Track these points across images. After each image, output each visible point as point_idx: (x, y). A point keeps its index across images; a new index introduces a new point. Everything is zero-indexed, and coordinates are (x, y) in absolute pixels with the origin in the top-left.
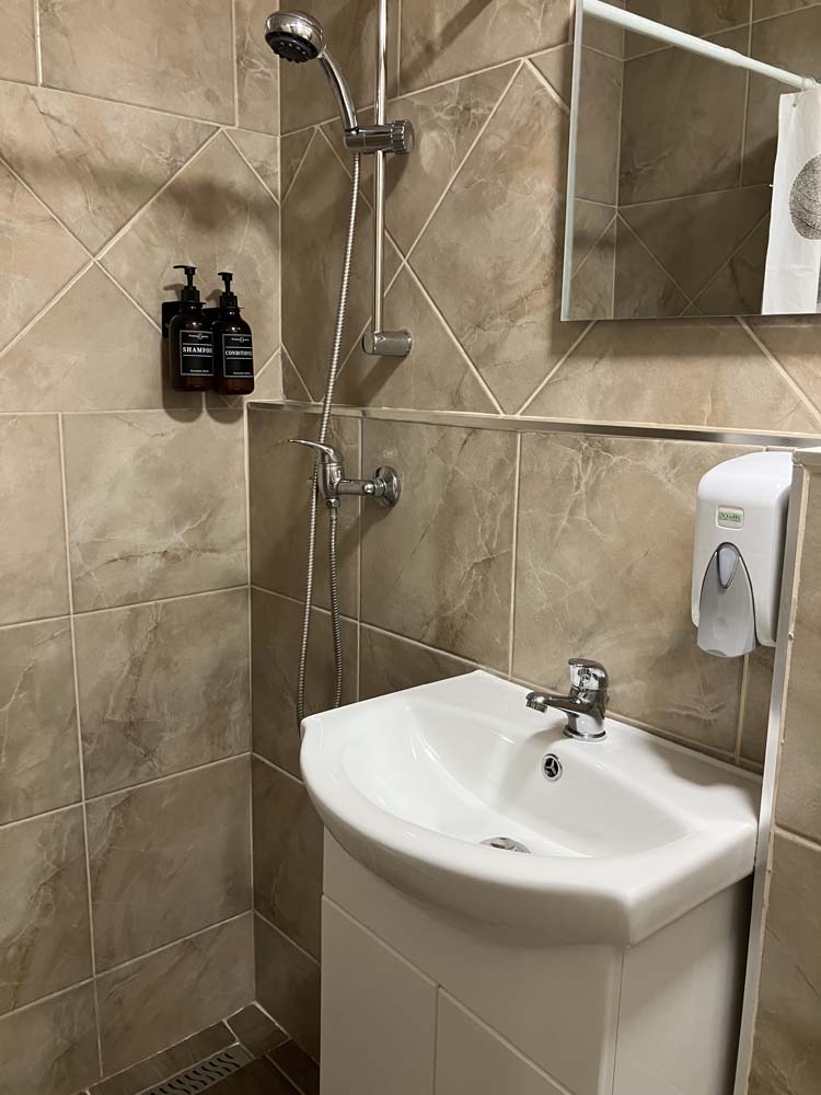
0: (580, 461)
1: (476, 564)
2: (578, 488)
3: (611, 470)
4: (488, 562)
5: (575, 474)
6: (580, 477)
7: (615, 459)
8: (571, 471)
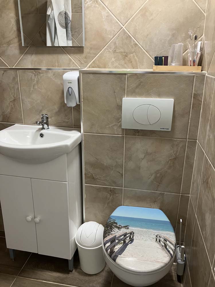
0: (34, 76)
1: (11, 101)
2: (34, 81)
3: (41, 77)
4: (14, 100)
5: (33, 78)
6: (34, 79)
7: (42, 75)
8: (32, 78)
